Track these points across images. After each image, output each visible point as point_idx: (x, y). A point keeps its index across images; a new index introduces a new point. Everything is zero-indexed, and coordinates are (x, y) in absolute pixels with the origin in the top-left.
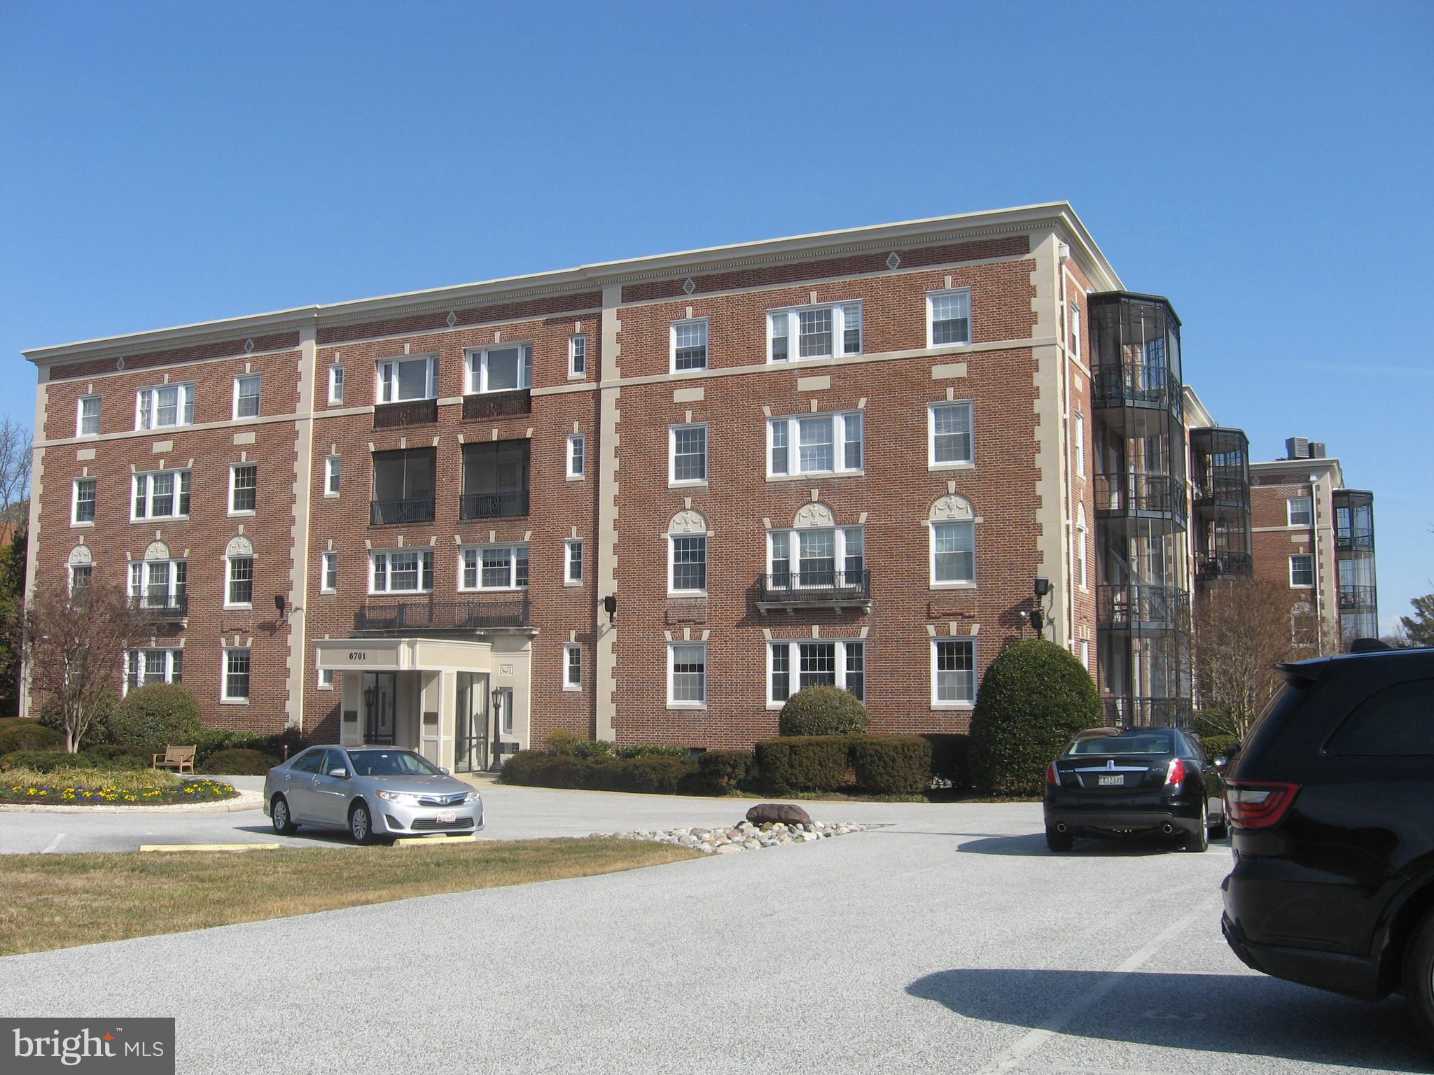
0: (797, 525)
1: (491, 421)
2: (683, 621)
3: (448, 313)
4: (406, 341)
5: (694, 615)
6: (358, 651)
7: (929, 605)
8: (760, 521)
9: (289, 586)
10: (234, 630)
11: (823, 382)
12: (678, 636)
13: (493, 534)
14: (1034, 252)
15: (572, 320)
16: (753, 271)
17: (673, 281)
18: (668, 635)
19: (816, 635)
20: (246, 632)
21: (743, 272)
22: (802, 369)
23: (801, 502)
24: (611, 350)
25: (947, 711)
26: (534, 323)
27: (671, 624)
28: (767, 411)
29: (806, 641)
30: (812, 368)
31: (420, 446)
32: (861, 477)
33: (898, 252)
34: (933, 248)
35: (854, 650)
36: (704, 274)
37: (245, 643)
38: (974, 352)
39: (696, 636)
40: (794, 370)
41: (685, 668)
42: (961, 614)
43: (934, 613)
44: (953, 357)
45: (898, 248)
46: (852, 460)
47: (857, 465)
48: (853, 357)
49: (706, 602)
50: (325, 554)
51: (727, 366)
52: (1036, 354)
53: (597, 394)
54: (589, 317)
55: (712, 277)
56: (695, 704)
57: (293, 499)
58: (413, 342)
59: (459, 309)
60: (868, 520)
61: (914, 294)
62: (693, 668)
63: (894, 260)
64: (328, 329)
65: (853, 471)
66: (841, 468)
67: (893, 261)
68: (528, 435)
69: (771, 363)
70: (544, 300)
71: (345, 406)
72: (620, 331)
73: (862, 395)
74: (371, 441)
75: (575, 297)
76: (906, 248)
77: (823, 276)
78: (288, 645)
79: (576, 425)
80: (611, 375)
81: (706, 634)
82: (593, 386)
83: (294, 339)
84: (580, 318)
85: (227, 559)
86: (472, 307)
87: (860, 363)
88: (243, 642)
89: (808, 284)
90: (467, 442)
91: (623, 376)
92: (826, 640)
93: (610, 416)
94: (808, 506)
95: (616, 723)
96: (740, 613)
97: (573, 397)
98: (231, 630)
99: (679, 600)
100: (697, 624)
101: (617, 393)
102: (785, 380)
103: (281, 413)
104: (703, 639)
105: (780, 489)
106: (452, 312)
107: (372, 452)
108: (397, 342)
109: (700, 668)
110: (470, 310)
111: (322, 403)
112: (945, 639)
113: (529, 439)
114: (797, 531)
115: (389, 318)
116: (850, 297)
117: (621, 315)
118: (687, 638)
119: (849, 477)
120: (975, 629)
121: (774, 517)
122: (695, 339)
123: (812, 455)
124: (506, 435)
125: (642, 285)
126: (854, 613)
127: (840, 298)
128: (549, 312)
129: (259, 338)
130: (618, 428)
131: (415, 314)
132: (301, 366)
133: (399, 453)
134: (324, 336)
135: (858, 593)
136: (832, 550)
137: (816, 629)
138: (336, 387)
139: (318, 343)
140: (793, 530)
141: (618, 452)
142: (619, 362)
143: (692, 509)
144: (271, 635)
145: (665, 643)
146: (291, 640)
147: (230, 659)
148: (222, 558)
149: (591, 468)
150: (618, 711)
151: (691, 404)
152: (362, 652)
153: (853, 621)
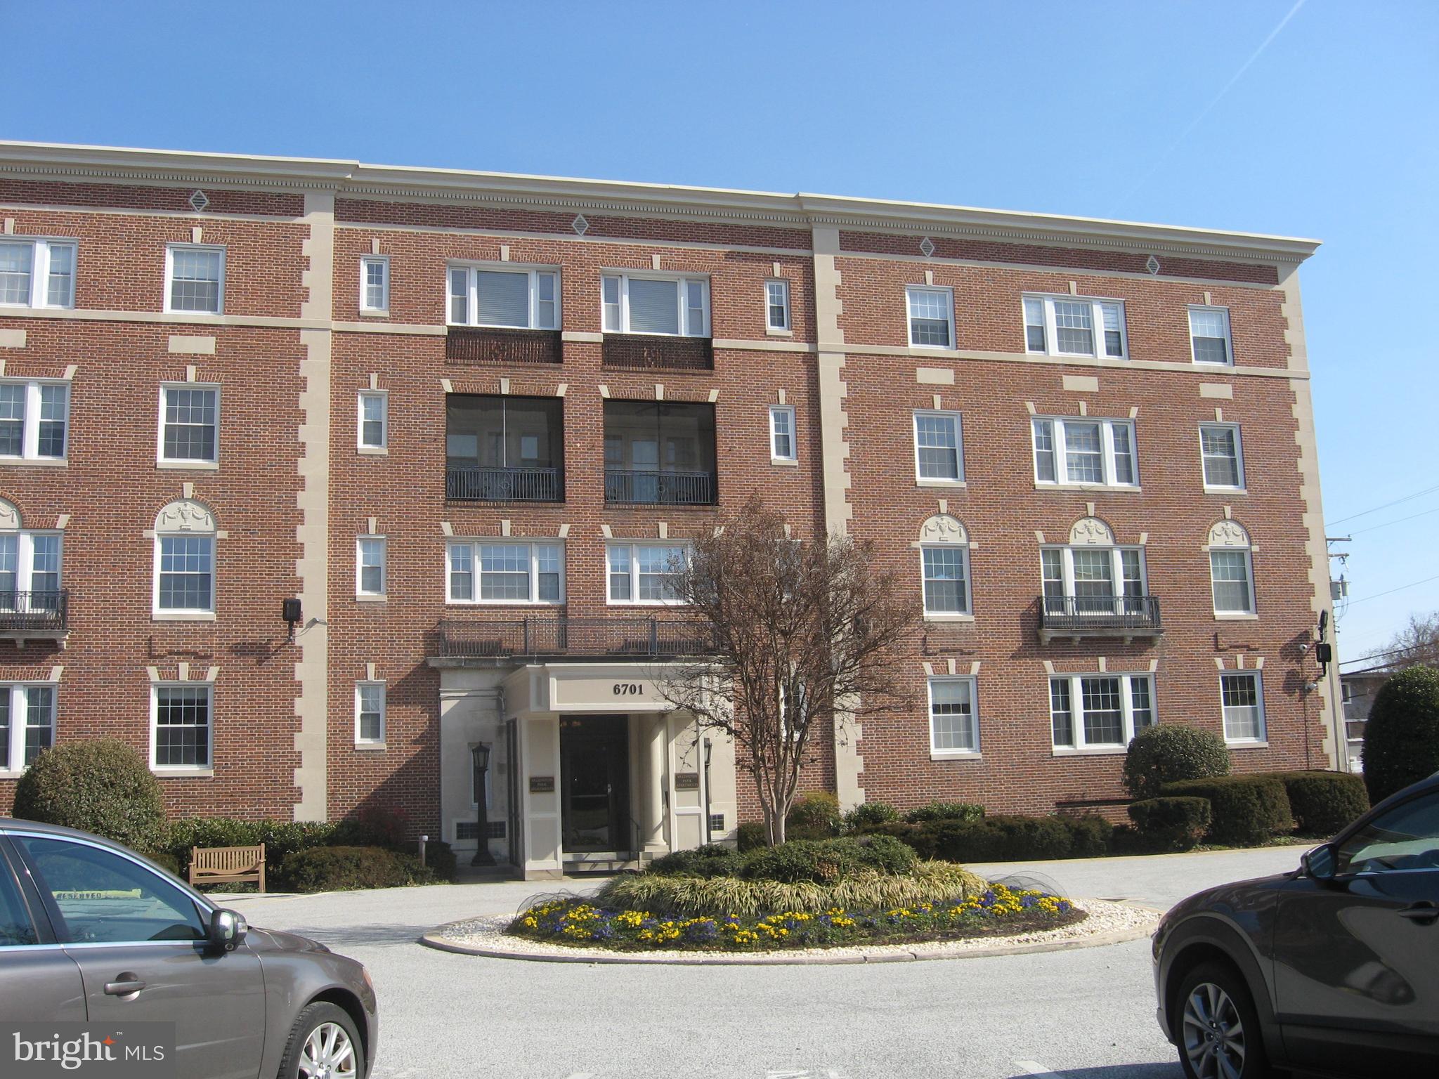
0: (1073, 542)
1: (651, 373)
2: (947, 651)
3: (574, 216)
4: (504, 242)
5: (961, 643)
6: (630, 682)
7: (1216, 636)
8: (1031, 534)
9: (298, 584)
10: (178, 653)
11: (1090, 384)
12: (942, 669)
13: (663, 527)
14: (1284, 283)
15: (770, 259)
16: (1003, 244)
17: (906, 237)
18: (928, 667)
19: (1103, 668)
20: (205, 657)
21: (992, 244)
22: (1066, 365)
23: (1077, 515)
24: (829, 308)
25: (1240, 749)
26: (712, 253)
27: (931, 654)
28: (1031, 407)
29: (1090, 675)
30: (1077, 366)
31: (534, 393)
32: (1138, 493)
33: (1157, 257)
34: (1190, 260)
35: (1140, 685)
36: (945, 236)
37: (203, 675)
38: (1238, 375)
39: (963, 669)
40: (1058, 365)
41: (946, 708)
42: (1247, 647)
43: (1222, 645)
44: (1218, 377)
45: (1157, 253)
46: (1125, 473)
47: (1130, 480)
48: (1114, 360)
49: (973, 627)
50: (360, 539)
51: (980, 348)
52: (1294, 385)
53: (811, 361)
54: (793, 259)
55: (955, 241)
56: (964, 752)
57: (300, 450)
58: (515, 245)
59: (592, 213)
60: (1149, 541)
61: (1178, 304)
62: (956, 708)
63: (1152, 264)
64: (357, 202)
65: (1125, 486)
66: (1112, 481)
67: (1153, 266)
68: (712, 398)
69: (1031, 356)
70: (725, 225)
71: (393, 319)
72: (840, 284)
73: (1132, 404)
74: (446, 376)
75: (773, 231)
76: (1166, 255)
77: (1081, 266)
78: (297, 679)
79: (782, 393)
80: (830, 335)
81: (976, 667)
82: (804, 347)
83: (295, 206)
84: (779, 259)
85: (156, 537)
86: (614, 214)
87: (1128, 369)
88: (198, 674)
89: (1067, 271)
90: (614, 396)
91: (847, 340)
92: (1113, 674)
93: (833, 391)
94: (1083, 521)
95: (863, 780)
96: (1014, 641)
97: (774, 358)
98: (170, 653)
99: (939, 625)
100: (964, 654)
101: (841, 361)
102: (1048, 375)
103: (269, 314)
104: (972, 673)
105: (1054, 499)
106: (580, 216)
107: (448, 394)
108: (490, 240)
109: (966, 708)
110: (609, 219)
111: (346, 306)
112: (1232, 673)
113: (713, 404)
114: (1072, 548)
115: (471, 204)
116: (1111, 295)
117: (839, 265)
118: (952, 671)
119: (1126, 493)
120: (1260, 663)
121: (1047, 530)
122: (933, 311)
123: (1078, 464)
124: (676, 396)
125: (867, 234)
126: (1143, 644)
127: (1101, 294)
128: (732, 242)
129: (219, 192)
130: (846, 404)
131: (520, 207)
132: (308, 248)
133: (496, 399)
134: (346, 209)
135: (1145, 621)
136: (1108, 573)
137: (1102, 661)
138: (369, 289)
139: (338, 218)
140: (1068, 548)
141: (847, 434)
142: (841, 322)
143: (948, 514)
144: (260, 662)
145: (924, 676)
146: (301, 671)
147: (161, 702)
148: (146, 534)
149: (806, 452)
150: (866, 766)
151: (938, 386)
152: (637, 683)
153: (1141, 653)
